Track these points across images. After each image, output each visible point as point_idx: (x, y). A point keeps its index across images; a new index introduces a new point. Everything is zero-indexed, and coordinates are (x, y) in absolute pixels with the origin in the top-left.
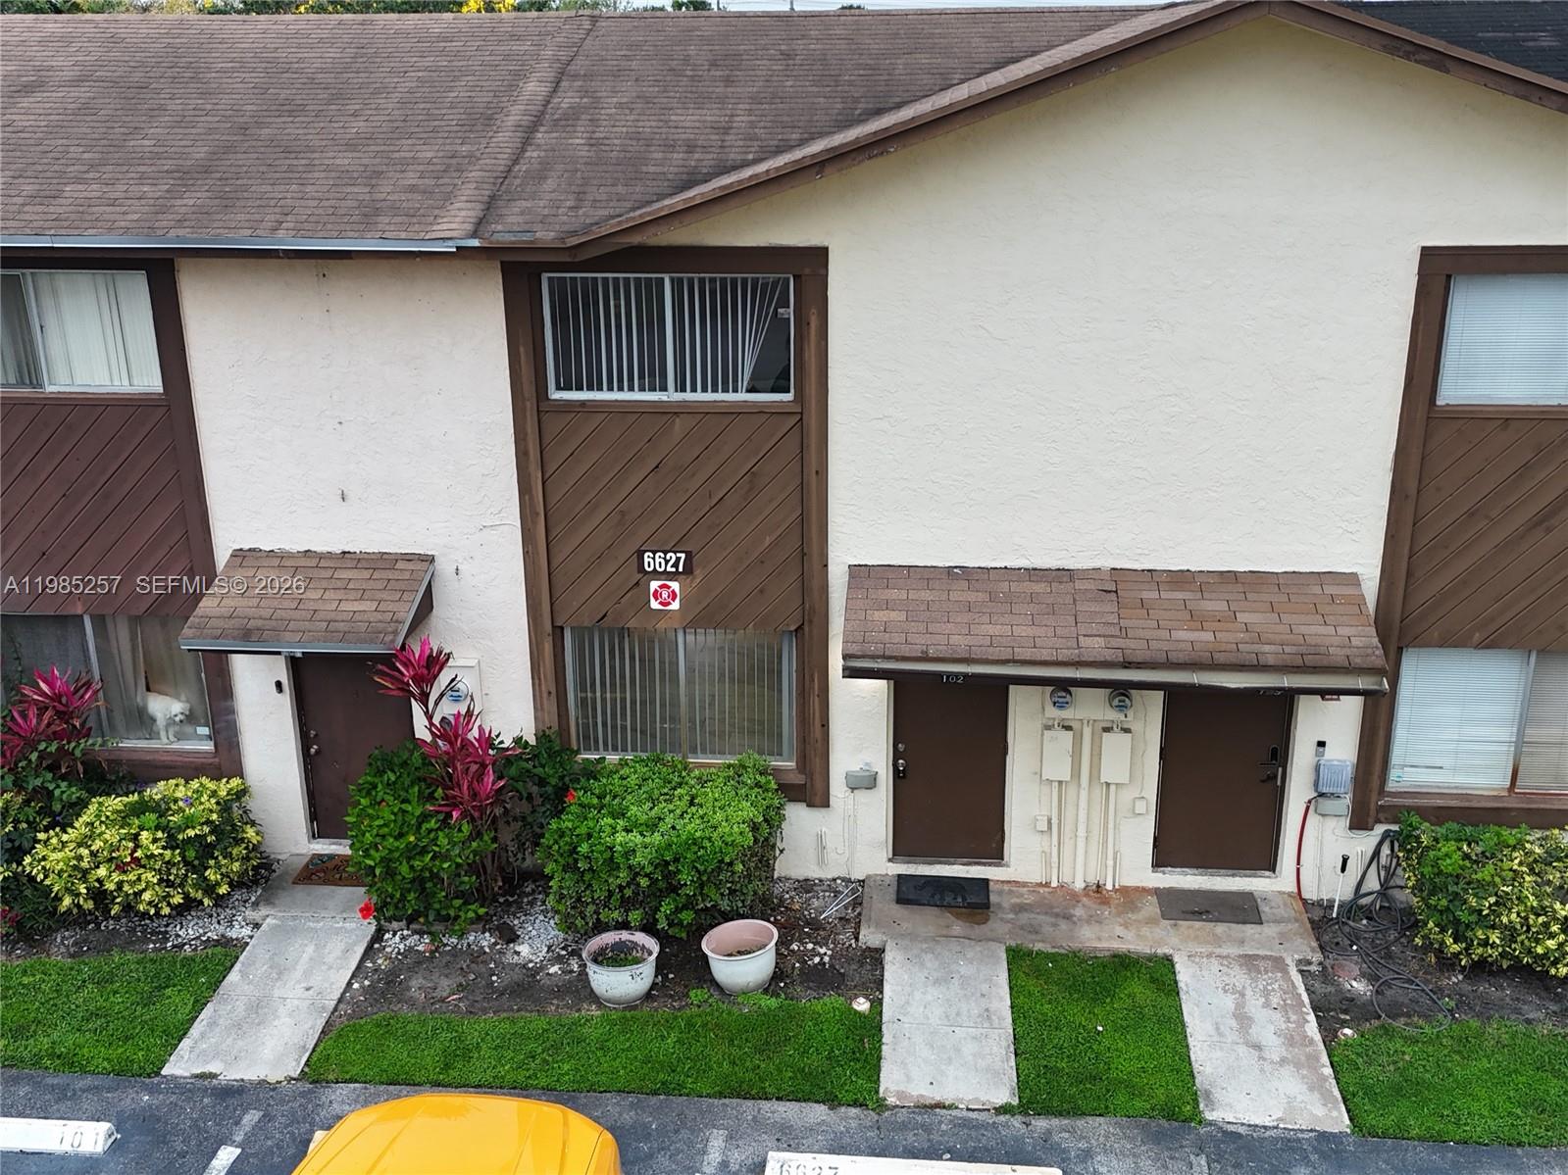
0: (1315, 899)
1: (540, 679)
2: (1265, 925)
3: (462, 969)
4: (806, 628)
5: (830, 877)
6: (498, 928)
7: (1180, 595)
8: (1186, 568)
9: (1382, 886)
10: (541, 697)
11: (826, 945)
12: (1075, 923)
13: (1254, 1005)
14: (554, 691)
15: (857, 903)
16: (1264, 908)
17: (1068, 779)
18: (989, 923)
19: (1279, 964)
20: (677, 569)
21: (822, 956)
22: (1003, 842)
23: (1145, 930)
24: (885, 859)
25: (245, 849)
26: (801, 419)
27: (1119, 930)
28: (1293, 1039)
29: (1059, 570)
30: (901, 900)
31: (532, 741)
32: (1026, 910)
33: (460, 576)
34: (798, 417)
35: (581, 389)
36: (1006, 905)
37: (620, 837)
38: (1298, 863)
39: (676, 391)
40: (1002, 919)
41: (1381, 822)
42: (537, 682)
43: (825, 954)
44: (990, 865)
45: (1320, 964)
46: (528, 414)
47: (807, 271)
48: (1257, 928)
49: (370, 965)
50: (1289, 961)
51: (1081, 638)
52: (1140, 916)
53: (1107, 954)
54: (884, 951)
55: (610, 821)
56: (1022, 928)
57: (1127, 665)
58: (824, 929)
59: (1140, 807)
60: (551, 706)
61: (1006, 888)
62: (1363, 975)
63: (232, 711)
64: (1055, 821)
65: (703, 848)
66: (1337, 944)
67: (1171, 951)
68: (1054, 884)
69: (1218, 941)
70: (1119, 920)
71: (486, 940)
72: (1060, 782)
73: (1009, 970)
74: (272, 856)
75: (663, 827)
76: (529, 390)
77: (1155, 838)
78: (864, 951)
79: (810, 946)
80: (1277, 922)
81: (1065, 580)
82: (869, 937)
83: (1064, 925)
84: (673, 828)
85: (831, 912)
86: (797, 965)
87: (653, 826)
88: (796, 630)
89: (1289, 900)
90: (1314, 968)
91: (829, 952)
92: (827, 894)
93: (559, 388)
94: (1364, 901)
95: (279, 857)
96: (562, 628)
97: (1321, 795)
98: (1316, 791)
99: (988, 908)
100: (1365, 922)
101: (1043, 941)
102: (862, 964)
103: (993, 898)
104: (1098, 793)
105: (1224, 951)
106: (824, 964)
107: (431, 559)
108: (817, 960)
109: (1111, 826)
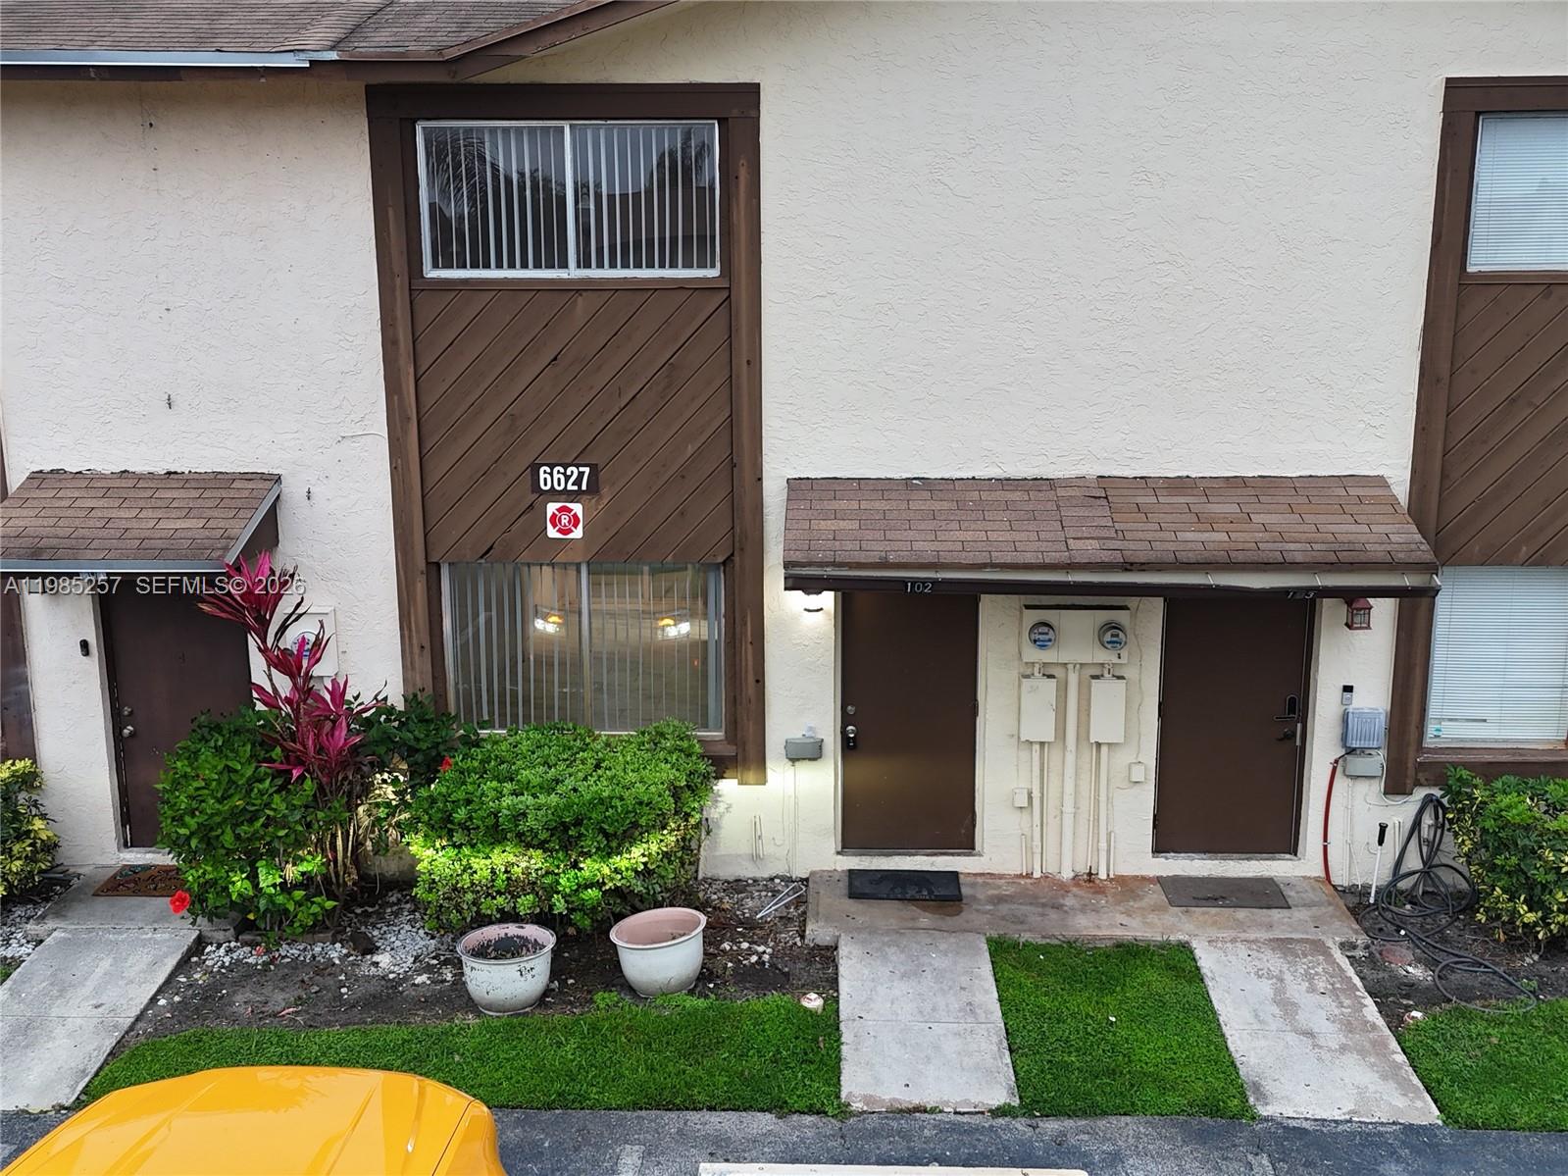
0: (1346, 884)
1: (410, 630)
2: (1293, 909)
3: (303, 981)
4: (737, 558)
5: (766, 876)
6: (352, 939)
7: (1182, 500)
8: (1185, 474)
9: (1424, 863)
10: (411, 653)
11: (765, 944)
12: (1066, 912)
13: (1296, 990)
14: (427, 645)
15: (800, 901)
16: (1290, 893)
17: (1051, 739)
18: (963, 914)
19: (1320, 947)
20: (580, 486)
21: (760, 955)
22: (974, 826)
23: (1152, 918)
24: (833, 851)
25: (30, 845)
26: (729, 296)
27: (1124, 919)
28: (1351, 1025)
29: (1036, 479)
30: (854, 894)
31: (400, 707)
32: (1006, 901)
33: (312, 501)
34: (725, 294)
35: (464, 267)
36: (981, 896)
37: (507, 801)
38: (1325, 840)
39: (579, 266)
40: (977, 911)
41: (1421, 785)
42: (406, 633)
43: (764, 952)
44: (959, 855)
45: (1367, 947)
46: (398, 293)
47: (735, 112)
48: (1285, 912)
49: (184, 980)
50: (1330, 944)
51: (1070, 542)
52: (1143, 903)
53: (1109, 943)
54: (836, 948)
55: (495, 784)
56: (1003, 918)
57: (1128, 567)
58: (762, 929)
59: (1138, 774)
60: (424, 664)
61: (980, 880)
62: (1419, 960)
63: (24, 680)
64: (1036, 794)
65: (612, 807)
66: (1381, 930)
67: (1186, 938)
68: (1037, 874)
69: (1240, 925)
70: (1118, 908)
71: (336, 952)
72: (1042, 744)
73: (993, 962)
74: (72, 870)
75: (560, 789)
76: (399, 264)
77: (1155, 816)
78: (813, 949)
79: (745, 945)
80: (1308, 905)
81: (1044, 488)
82: (818, 932)
83: (1053, 915)
84: (575, 790)
85: (769, 911)
86: (730, 965)
87: (550, 787)
88: (724, 563)
89: (1317, 885)
90: (1359, 953)
91: (769, 950)
92: (764, 893)
93: (435, 266)
94: (1403, 885)
95: (80, 871)
96: (438, 566)
97: (1351, 751)
98: (1344, 745)
99: (961, 900)
100: (1408, 907)
101: (1030, 931)
102: (809, 962)
103: (965, 891)
104: (1088, 755)
105: (1252, 936)
106: (764, 963)
107: (278, 479)
108: (754, 959)
109: (1103, 798)
